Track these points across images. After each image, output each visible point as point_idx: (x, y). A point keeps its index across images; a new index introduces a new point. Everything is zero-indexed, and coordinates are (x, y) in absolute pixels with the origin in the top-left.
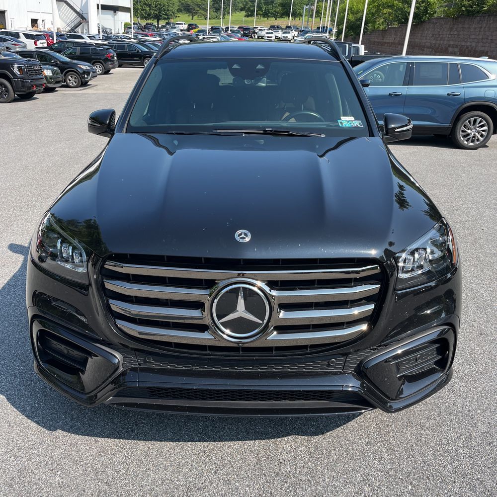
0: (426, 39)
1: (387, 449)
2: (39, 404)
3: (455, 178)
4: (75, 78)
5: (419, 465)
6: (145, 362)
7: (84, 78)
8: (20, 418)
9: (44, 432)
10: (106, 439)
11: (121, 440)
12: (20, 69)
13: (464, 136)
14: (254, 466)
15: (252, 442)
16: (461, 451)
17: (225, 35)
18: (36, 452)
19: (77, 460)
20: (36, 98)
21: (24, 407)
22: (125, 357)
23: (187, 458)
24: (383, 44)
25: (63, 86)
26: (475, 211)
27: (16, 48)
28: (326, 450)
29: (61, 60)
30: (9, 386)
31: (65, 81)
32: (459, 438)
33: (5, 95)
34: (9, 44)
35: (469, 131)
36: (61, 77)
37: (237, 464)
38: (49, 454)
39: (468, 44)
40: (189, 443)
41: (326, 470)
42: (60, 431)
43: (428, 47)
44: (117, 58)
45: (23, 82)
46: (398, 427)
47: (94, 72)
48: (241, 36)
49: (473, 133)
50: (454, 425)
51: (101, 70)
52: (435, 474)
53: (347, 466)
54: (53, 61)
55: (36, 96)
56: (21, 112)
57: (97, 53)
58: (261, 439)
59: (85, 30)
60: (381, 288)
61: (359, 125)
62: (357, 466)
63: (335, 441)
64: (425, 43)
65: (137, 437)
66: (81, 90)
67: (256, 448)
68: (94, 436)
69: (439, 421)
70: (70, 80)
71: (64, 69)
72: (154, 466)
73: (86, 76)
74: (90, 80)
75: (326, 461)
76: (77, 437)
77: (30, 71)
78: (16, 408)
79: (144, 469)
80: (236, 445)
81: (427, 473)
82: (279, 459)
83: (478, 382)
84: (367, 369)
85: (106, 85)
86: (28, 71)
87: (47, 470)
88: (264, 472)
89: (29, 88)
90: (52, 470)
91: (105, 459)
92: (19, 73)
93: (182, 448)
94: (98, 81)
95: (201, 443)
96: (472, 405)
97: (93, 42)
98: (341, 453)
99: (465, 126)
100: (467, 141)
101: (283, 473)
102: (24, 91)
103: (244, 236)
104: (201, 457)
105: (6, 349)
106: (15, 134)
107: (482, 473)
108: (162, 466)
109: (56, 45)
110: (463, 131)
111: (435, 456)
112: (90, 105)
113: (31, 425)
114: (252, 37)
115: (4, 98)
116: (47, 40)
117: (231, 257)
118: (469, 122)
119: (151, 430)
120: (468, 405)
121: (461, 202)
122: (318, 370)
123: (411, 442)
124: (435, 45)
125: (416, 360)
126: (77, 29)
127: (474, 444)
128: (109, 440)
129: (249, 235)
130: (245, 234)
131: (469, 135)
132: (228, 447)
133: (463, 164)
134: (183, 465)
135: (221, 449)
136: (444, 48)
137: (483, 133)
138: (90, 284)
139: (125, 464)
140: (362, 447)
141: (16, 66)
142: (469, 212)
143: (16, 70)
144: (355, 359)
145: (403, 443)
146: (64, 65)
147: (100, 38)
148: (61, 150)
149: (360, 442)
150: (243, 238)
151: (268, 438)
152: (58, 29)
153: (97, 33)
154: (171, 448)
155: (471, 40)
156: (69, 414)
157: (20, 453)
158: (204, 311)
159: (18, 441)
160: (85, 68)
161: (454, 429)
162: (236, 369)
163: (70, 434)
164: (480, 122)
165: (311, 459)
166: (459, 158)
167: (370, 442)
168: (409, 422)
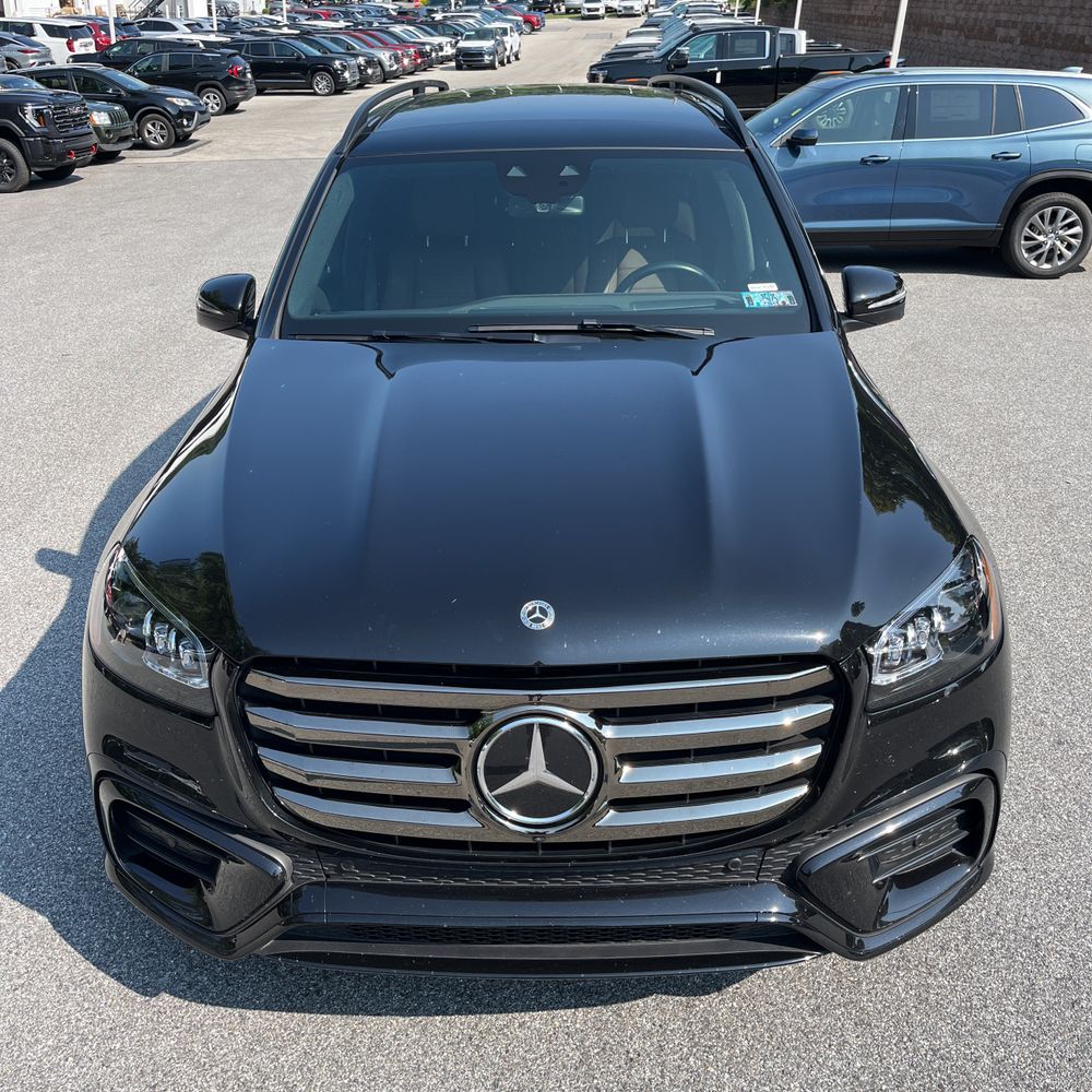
0: (946, 8)
1: (856, 1023)
2: (119, 934)
3: (1008, 353)
4: (162, 128)
5: (922, 1059)
6: (339, 871)
7: (182, 126)
8: (82, 967)
9: (134, 999)
10: (263, 1012)
11: (296, 1014)
12: (39, 114)
13: (1030, 250)
14: (576, 1069)
15: (569, 1012)
16: (1013, 1023)
17: (493, 9)
18: (118, 1046)
19: (205, 1063)
20: (78, 179)
21: (89, 942)
22: (296, 861)
23: (434, 1054)
24: (848, 20)
25: (135, 147)
26: (1052, 437)
27: (28, 58)
28: (727, 1028)
29: (129, 86)
30: (54, 892)
31: (140, 134)
32: (1007, 993)
33: (10, 175)
34: (11, 50)
35: (1041, 238)
36: (129, 126)
37: (539, 1065)
38: (146, 1051)
39: (1041, 19)
40: (438, 1018)
41: (727, 1076)
42: (166, 997)
43: (950, 27)
44: (253, 73)
45: (48, 143)
46: (879, 969)
47: (201, 113)
48: (530, 10)
49: (1050, 242)
50: (999, 961)
51: (217, 105)
52: (956, 1077)
53: (770, 1063)
54: (110, 91)
55: (77, 172)
56: (46, 215)
57: (207, 65)
58: (588, 1006)
59: (178, 7)
60: (834, 711)
61: (788, 303)
62: (792, 1064)
63: (744, 1005)
64: (943, 17)
65: (328, 1007)
66: (175, 154)
67: (578, 1026)
68: (238, 1007)
69: (967, 953)
70: (150, 133)
71: (137, 106)
72: (366, 1074)
73: (185, 123)
74: (195, 129)
75: (726, 1053)
76: (203, 1009)
77: (61, 118)
78: (73, 945)
79: (346, 1081)
80: (537, 1020)
81: (939, 1075)
82: (628, 1052)
83: (1050, 859)
84: (809, 875)
85: (232, 142)
86: (57, 118)
87: (143, 1087)
88: (595, 1081)
89: (62, 156)
90: (154, 1087)
91: (262, 1059)
92: (36, 124)
93: (424, 1029)
94: (213, 130)
95: (463, 1018)
96: (1038, 914)
97: (197, 38)
98: (758, 1035)
99: (1031, 227)
100: (1037, 259)
101: (636, 1085)
102: (51, 163)
103: (538, 615)
104: (463, 1051)
105: (43, 804)
106: (37, 272)
107: (1056, 1072)
108: (382, 1072)
109: (115, 49)
110: (1027, 239)
111: (956, 1036)
112: (197, 192)
113: (106, 982)
114: (552, 11)
115: (6, 181)
116: (95, 37)
117: (513, 664)
118: (1042, 217)
119: (356, 988)
120: (1029, 913)
121: (1022, 415)
122: (705, 880)
123: (907, 1005)
124: (966, 23)
125: (914, 845)
126: (160, 7)
127: (1040, 1005)
128: (269, 1015)
129: (551, 611)
130: (543, 612)
131: (1041, 246)
132: (520, 1026)
133: (1027, 318)
134: (425, 1070)
135: (505, 1030)
136: (986, 28)
137: (1073, 241)
138: (217, 714)
139: (305, 1069)
140: (803, 1018)
141: (30, 108)
142: (1039, 441)
143: (30, 119)
144: (782, 855)
145: (889, 1007)
146: (134, 99)
147: (212, 26)
148: (139, 309)
149: (798, 1006)
150: (538, 620)
151: (604, 1003)
152: (118, 8)
153: (206, 16)
154: (400, 1030)
155: (1047, 11)
156: (184, 956)
157: (85, 1049)
158: (460, 773)
159: (80, 1020)
160: (182, 104)
161: (998, 972)
162: (529, 883)
163: (187, 1003)
164: (1066, 217)
165: (695, 1050)
166: (1017, 301)
167: (819, 1007)
168: (903, 959)
